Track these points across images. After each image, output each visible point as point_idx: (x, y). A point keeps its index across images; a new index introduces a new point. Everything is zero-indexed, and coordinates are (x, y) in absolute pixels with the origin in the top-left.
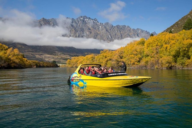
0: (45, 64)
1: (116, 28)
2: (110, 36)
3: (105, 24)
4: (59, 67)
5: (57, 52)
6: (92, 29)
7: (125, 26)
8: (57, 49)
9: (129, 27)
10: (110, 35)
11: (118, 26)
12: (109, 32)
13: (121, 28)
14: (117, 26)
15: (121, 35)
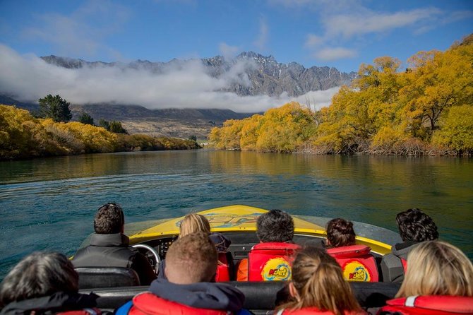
0: (168, 142)
1: (311, 71)
2: (299, 88)
3: (289, 66)
4: (201, 148)
5: (199, 120)
6: (264, 75)
7: (328, 68)
8: (201, 114)
9: (334, 69)
10: (300, 85)
11: (314, 69)
12: (297, 81)
13: (320, 72)
14: (312, 68)
15: (321, 85)
